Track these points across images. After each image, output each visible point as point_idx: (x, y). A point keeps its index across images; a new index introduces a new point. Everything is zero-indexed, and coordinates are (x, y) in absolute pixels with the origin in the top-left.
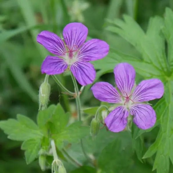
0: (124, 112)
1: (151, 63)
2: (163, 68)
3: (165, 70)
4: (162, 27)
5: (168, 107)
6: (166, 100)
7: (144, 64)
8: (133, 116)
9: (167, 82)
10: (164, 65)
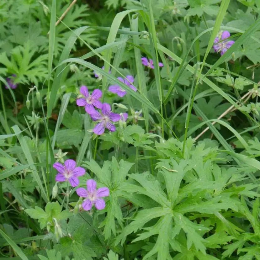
0: (91, 202)
1: (104, 183)
2: (110, 187)
3: (111, 187)
4: (110, 165)
5: (111, 205)
6: (111, 201)
7: (100, 183)
8: (95, 203)
9: (112, 193)
10: (110, 185)
